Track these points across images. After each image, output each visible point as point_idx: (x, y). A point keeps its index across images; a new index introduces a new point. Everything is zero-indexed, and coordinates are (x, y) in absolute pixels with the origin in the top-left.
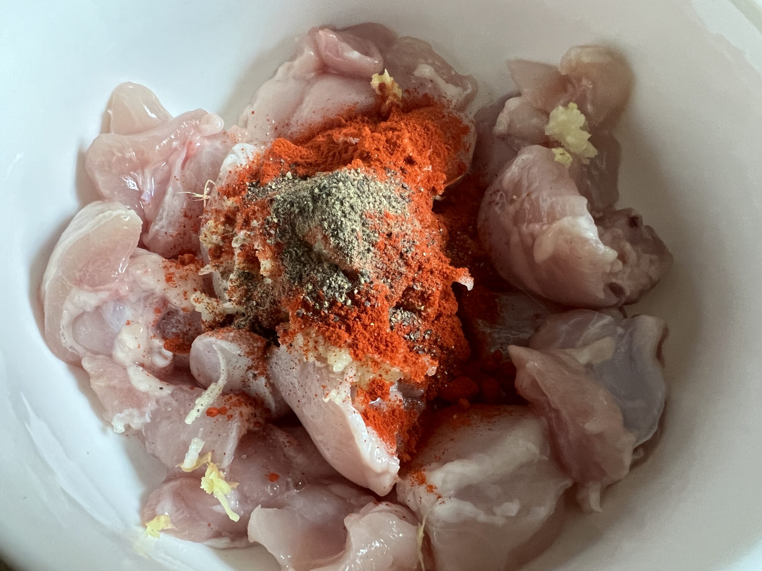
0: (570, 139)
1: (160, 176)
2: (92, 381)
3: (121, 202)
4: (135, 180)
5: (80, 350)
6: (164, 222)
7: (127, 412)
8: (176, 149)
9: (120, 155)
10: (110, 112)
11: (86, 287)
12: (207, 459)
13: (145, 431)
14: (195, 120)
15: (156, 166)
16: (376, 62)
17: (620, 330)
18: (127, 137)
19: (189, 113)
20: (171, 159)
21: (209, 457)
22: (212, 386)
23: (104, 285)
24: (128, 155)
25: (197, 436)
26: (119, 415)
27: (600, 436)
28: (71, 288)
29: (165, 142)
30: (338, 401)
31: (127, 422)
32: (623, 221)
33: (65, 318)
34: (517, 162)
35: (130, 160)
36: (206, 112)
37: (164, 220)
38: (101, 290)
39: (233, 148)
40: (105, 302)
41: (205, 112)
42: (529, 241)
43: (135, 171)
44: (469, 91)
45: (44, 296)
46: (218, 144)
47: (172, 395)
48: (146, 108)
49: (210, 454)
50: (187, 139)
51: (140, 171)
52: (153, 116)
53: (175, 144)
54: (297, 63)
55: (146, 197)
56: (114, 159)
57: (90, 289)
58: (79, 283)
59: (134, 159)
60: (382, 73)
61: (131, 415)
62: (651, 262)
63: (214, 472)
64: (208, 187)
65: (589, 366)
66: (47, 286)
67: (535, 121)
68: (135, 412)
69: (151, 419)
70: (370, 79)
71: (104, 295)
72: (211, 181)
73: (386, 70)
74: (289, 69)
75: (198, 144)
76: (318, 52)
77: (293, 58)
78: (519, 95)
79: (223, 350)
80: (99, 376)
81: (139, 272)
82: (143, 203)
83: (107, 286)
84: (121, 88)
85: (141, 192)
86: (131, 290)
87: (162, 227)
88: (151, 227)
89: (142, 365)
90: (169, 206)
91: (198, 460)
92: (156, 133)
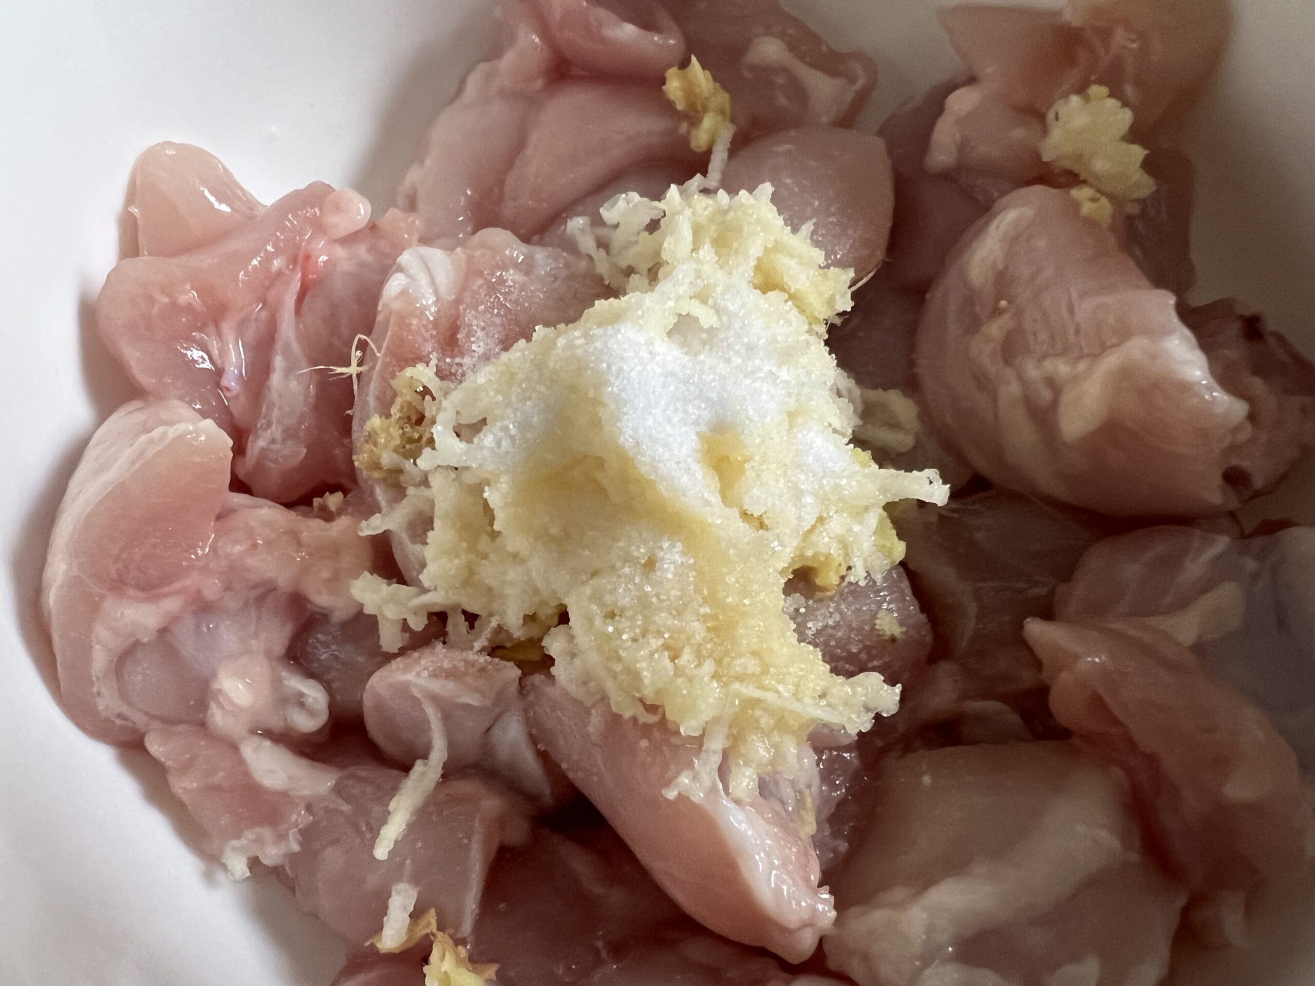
0: (1100, 165)
1: (251, 333)
2: (172, 780)
3: (181, 398)
4: (204, 348)
5: (139, 719)
6: (276, 431)
7: (249, 835)
8: (280, 274)
9: (167, 300)
10: (135, 210)
11: (132, 592)
12: (429, 924)
13: (291, 868)
14: (312, 208)
15: (242, 314)
16: (672, 42)
17: (1250, 564)
18: (175, 260)
19: (296, 194)
20: (272, 295)
21: (431, 918)
22: (419, 767)
23: (169, 584)
24: (183, 299)
25: (399, 879)
26: (235, 843)
27: (1256, 809)
28: (102, 597)
29: (255, 262)
30: (698, 796)
31: (251, 854)
32: (1234, 329)
33: (100, 660)
34: (997, 227)
35: (189, 308)
36: (330, 188)
37: (274, 427)
38: (165, 595)
39: (399, 260)
40: (175, 619)
41: (328, 186)
42: (1046, 394)
43: (201, 330)
44: (860, 83)
45: (49, 617)
46: (362, 251)
47: (338, 790)
48: (207, 193)
49: (432, 911)
50: (299, 248)
51: (211, 329)
52: (224, 208)
53: (277, 263)
54: (504, 63)
55: (231, 381)
56: (156, 309)
57: (140, 594)
58: (118, 585)
59: (198, 305)
60: (684, 64)
61: (259, 841)
62: (1304, 411)
63: (447, 954)
64: (357, 349)
65: (1198, 648)
66: (52, 598)
67: (1019, 134)
68: (267, 833)
69: (301, 844)
70: (663, 81)
71: (172, 605)
72: (363, 337)
73: (694, 59)
74: (489, 76)
75: (323, 258)
76: (547, 35)
77: (495, 53)
78: (971, 80)
79: (435, 699)
80: (185, 768)
81: (238, 549)
82: (229, 394)
83: (177, 585)
84: (150, 158)
85: (219, 372)
86: (228, 588)
87: (273, 441)
88: (249, 444)
89: (268, 734)
90: (280, 396)
91: (411, 929)
92: (234, 245)
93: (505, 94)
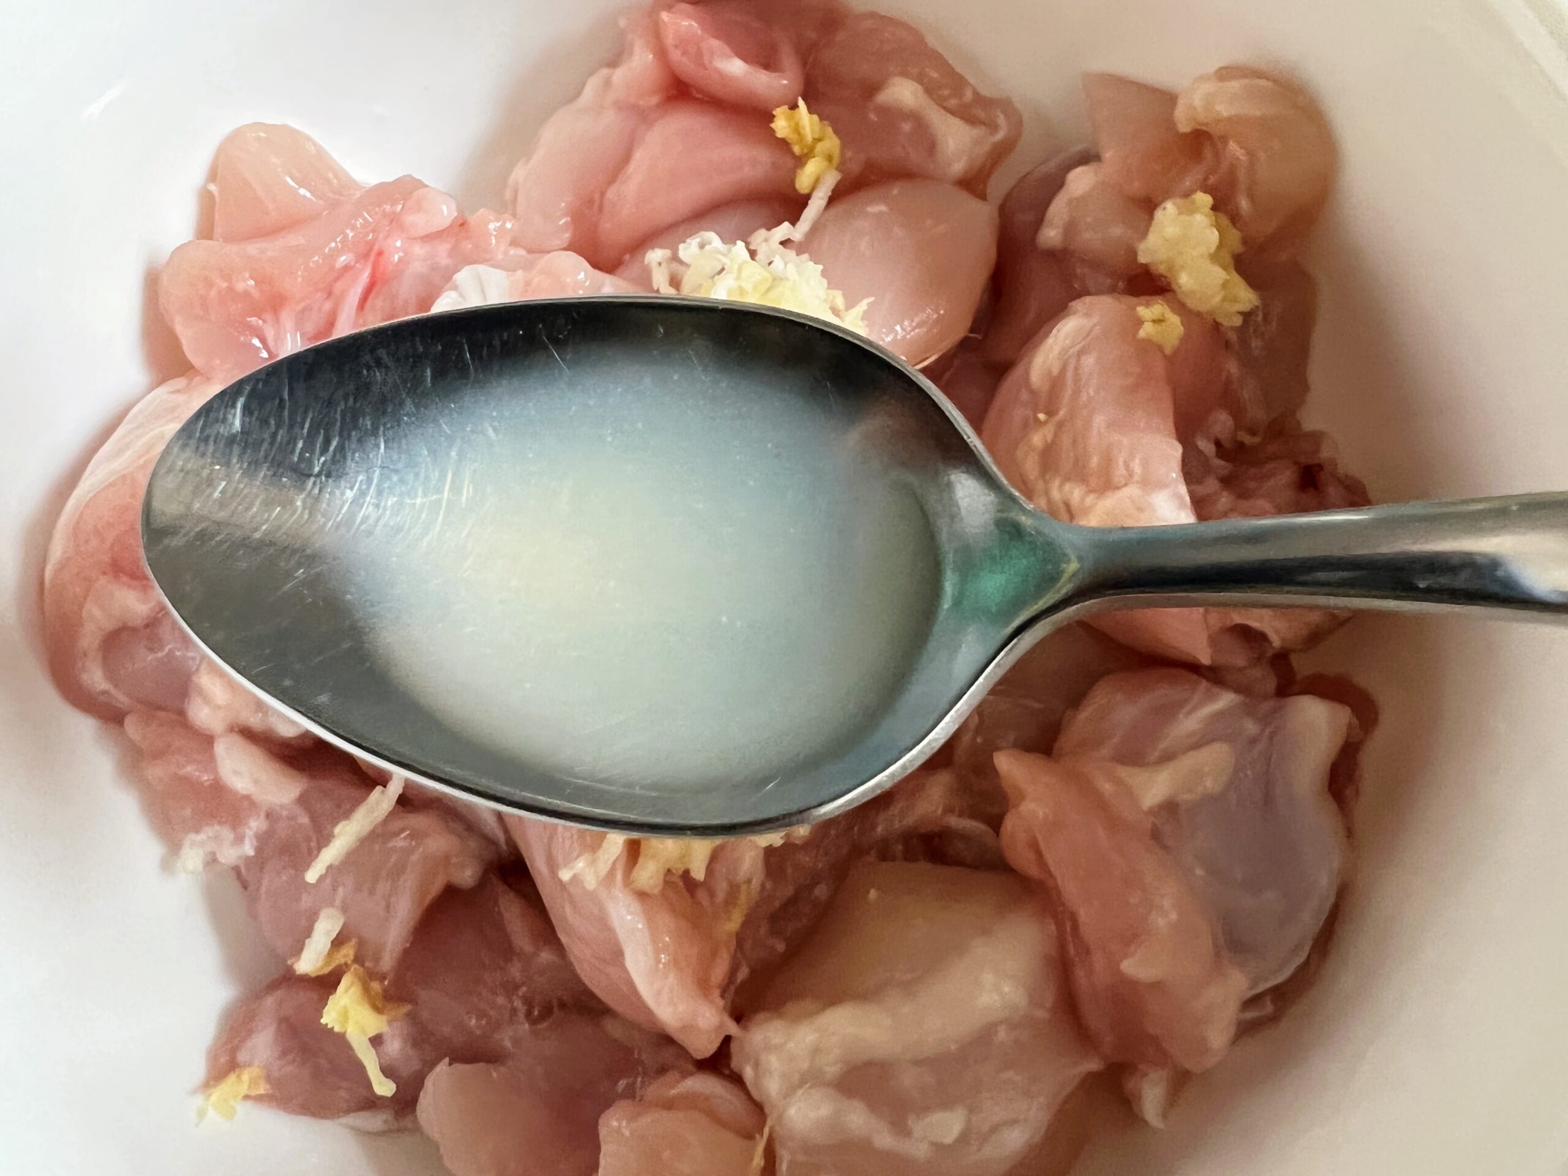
1: (313, 324)
2: (145, 764)
4: (260, 335)
5: (122, 700)
7: (208, 831)
8: (347, 268)
9: (225, 285)
10: (212, 187)
11: (125, 579)
12: (346, 955)
13: (247, 870)
14: (393, 203)
15: (302, 305)
16: (785, 82)
18: (236, 247)
19: (382, 186)
20: (337, 288)
21: (350, 948)
22: (377, 792)
24: (240, 286)
25: (331, 904)
26: (194, 836)
28: (97, 579)
29: (317, 258)
31: (210, 852)
32: (1285, 477)
34: (1059, 334)
35: (246, 294)
36: (420, 185)
41: (420, 181)
43: (257, 315)
44: (1001, 135)
46: (441, 253)
47: (301, 800)
49: (353, 942)
50: (371, 246)
51: (269, 316)
52: (303, 194)
53: (343, 259)
54: (619, 75)
56: (213, 293)
58: (113, 571)
59: (256, 293)
60: (792, 105)
61: (217, 838)
67: (1119, 230)
68: (227, 834)
69: (257, 849)
70: (771, 118)
73: (802, 101)
74: (607, 83)
75: (399, 255)
76: (661, 53)
77: (613, 64)
78: (1094, 159)
84: (235, 138)
89: (246, 734)
91: (330, 954)
92: (295, 239)
93: (620, 106)
